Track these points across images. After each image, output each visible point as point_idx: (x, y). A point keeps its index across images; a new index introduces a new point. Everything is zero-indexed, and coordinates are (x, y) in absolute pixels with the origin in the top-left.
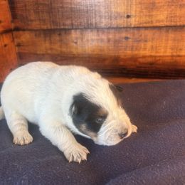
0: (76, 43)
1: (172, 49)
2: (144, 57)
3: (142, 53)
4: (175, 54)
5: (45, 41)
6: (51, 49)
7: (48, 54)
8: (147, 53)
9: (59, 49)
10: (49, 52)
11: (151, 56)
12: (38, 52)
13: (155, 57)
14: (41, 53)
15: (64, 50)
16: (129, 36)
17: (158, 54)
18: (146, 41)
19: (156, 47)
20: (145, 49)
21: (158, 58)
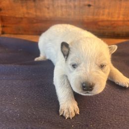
0: (48, 8)
2: (102, 21)
4: (126, 19)
5: (22, 6)
6: (28, 13)
7: (26, 18)
9: (35, 13)
10: (26, 16)
11: (108, 21)
12: (17, 16)
14: (20, 16)
15: (38, 14)
16: (91, 3)
17: (113, 19)
18: (104, 8)
19: (112, 13)
20: (103, 15)
21: (113, 22)
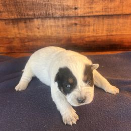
1: (107, 31)
3: (87, 34)
8: (91, 34)
13: (96, 36)
